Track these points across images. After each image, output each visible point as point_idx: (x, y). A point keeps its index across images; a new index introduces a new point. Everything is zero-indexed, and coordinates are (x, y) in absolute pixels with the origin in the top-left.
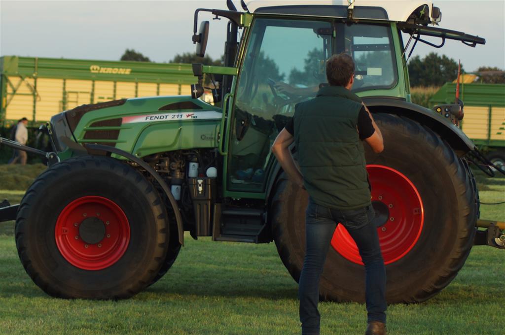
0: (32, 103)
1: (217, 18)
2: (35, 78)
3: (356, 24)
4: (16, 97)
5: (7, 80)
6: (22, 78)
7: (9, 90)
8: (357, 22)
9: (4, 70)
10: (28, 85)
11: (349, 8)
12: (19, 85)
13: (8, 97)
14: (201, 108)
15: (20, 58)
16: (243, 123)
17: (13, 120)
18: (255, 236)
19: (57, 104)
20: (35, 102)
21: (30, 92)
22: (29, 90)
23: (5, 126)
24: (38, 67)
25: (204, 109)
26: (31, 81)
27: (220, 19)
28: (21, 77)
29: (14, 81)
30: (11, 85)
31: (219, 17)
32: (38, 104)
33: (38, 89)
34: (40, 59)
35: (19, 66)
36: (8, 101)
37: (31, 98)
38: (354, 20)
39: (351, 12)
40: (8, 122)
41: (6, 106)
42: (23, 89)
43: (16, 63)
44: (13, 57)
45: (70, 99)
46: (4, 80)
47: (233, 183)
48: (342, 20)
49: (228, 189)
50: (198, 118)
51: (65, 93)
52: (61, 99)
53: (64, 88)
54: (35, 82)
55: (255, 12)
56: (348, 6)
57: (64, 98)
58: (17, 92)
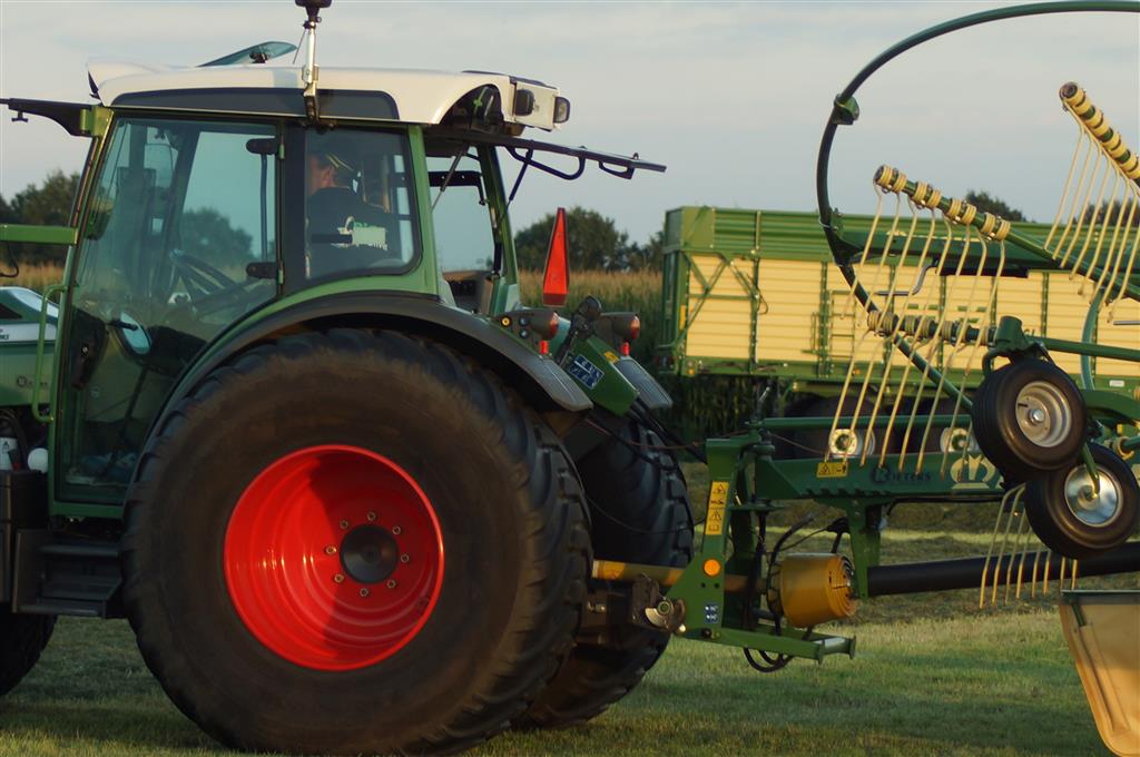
0: (747, 319)
1: (20, 118)
2: (756, 261)
3: (332, 129)
4: (708, 304)
5: (689, 264)
6: (725, 261)
7: (695, 287)
8: (331, 125)
9: (682, 241)
10: (739, 276)
11: (306, 94)
12: (717, 276)
13: (692, 304)
14: (20, 317)
15: (720, 212)
16: (85, 350)
17: (705, 359)
18: (101, 601)
19: (808, 321)
20: (754, 316)
21: (743, 294)
22: (740, 287)
23: (684, 373)
24: (763, 234)
25: (24, 319)
26: (746, 268)
27: (26, 120)
28: (722, 257)
29: (706, 266)
30: (698, 275)
31: (25, 115)
32: (760, 320)
33: (761, 285)
34: (766, 215)
35: (717, 232)
36: (691, 315)
37: (746, 307)
38: (325, 122)
39: (311, 104)
40: (690, 364)
41: (687, 326)
42: (727, 284)
43: (711, 223)
44: (705, 210)
45: (837, 310)
46: (681, 264)
47: (69, 484)
48: (300, 121)
49: (56, 499)
50: (11, 339)
51: (825, 295)
52: (816, 309)
53: (824, 284)
54: (756, 269)
55: (115, 102)
56: (304, 90)
57: (824, 307)
58: (713, 292)
